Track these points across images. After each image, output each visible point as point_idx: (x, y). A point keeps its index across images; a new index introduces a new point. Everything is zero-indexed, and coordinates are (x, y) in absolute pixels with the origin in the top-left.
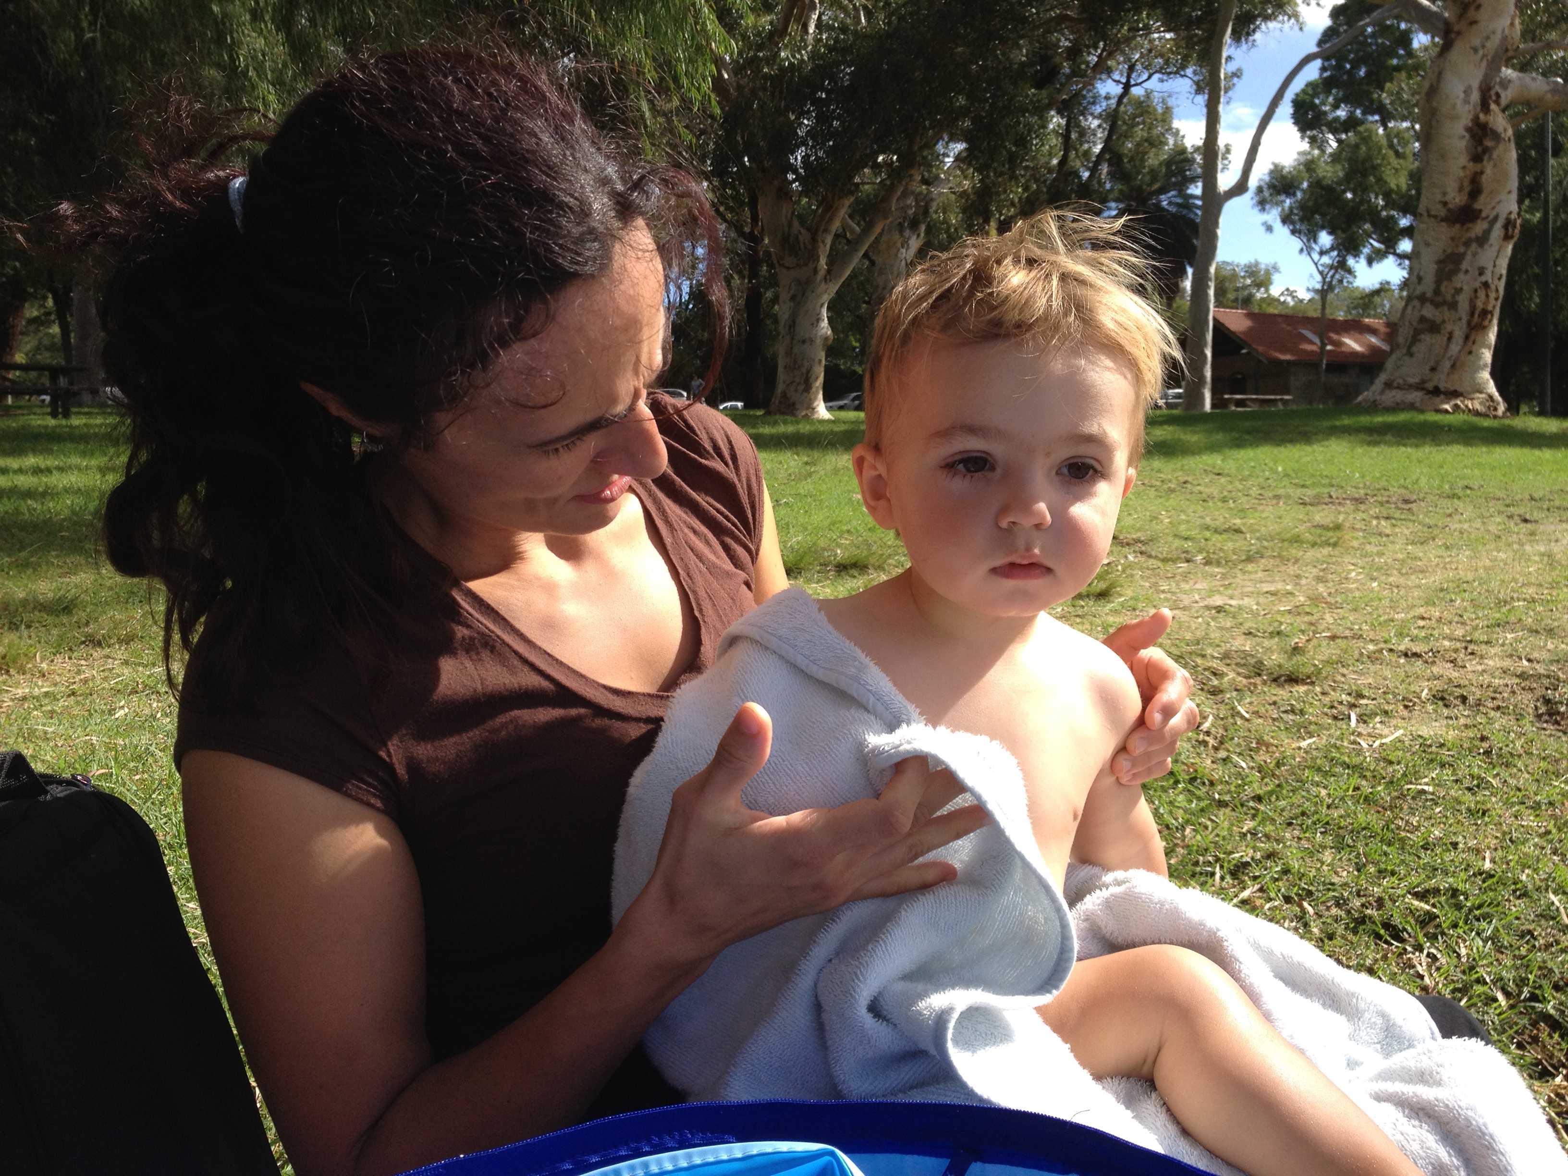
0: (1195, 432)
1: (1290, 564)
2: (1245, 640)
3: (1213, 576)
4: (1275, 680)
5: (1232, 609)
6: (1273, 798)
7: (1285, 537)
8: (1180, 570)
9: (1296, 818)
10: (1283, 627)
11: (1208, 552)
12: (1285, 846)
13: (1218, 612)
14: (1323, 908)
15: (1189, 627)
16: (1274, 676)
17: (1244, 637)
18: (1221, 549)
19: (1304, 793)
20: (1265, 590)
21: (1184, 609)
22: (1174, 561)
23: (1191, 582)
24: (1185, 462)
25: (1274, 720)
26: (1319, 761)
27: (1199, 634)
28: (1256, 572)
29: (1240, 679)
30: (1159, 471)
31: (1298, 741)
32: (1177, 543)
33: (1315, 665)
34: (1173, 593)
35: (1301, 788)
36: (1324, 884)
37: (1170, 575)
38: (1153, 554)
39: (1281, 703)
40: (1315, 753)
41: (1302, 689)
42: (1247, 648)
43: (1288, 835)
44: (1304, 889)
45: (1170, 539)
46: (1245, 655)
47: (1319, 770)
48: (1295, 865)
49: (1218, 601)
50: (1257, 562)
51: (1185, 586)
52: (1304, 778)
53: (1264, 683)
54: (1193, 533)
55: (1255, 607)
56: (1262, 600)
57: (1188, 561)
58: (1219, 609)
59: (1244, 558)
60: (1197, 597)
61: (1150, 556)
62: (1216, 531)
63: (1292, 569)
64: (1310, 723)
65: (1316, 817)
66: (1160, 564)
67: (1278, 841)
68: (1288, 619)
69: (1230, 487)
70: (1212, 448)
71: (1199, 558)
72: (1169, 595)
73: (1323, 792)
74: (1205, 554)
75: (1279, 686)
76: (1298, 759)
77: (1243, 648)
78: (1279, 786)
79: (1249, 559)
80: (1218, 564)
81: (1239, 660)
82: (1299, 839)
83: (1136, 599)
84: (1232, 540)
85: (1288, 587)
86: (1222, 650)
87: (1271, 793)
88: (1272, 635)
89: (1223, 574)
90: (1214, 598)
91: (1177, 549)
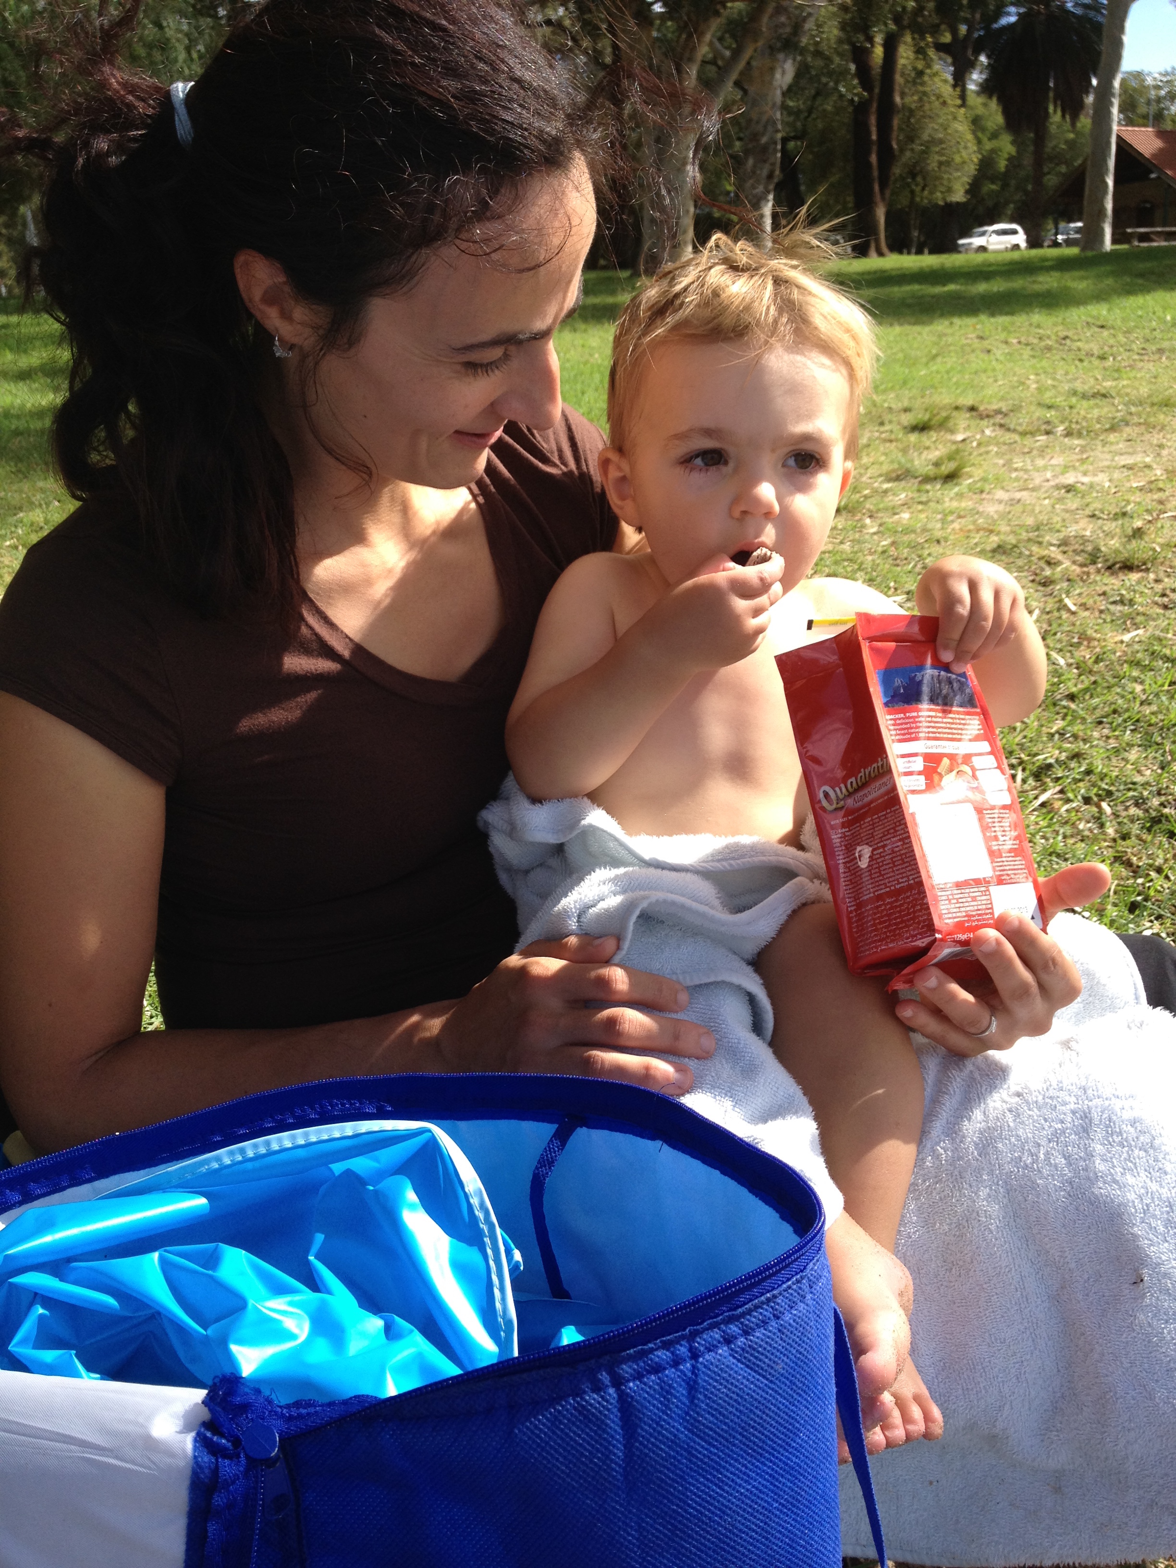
0: (1082, 278)
1: (1155, 432)
2: (1090, 522)
3: (1072, 448)
4: (1109, 568)
5: (1083, 487)
6: (1087, 697)
7: (1155, 400)
8: (1038, 444)
9: (1106, 716)
10: (1129, 508)
11: (1071, 422)
12: (1091, 747)
13: (1068, 491)
14: (1120, 808)
15: (1033, 510)
16: (1109, 564)
17: (1087, 520)
18: (1085, 418)
19: (1119, 690)
20: (1122, 463)
21: (1033, 490)
22: (1032, 434)
23: (1048, 457)
24: (1068, 314)
25: (1101, 612)
26: (1139, 656)
27: (1043, 518)
28: (1117, 443)
29: (1074, 567)
30: (1039, 326)
31: (1122, 634)
32: (1039, 413)
33: (1154, 550)
34: (1026, 471)
35: (1117, 685)
36: (1126, 784)
37: (1026, 450)
38: (1012, 426)
39: (1110, 593)
40: (1137, 647)
41: (1134, 576)
42: (1088, 533)
43: (1096, 734)
44: (1104, 790)
45: (1033, 408)
46: (1084, 540)
47: (1138, 664)
48: (1099, 766)
49: (1070, 478)
50: (1121, 431)
51: (1040, 462)
52: (1121, 673)
53: (1098, 571)
54: (1059, 400)
55: (1107, 484)
56: (1116, 475)
57: (1048, 433)
58: (1069, 489)
59: (1107, 426)
60: (1049, 475)
61: (1009, 430)
62: (1084, 396)
63: (1156, 438)
64: (1138, 614)
65: (1126, 715)
66: (1016, 437)
67: (1085, 741)
68: (1137, 497)
69: (1112, 341)
70: (1099, 297)
71: (1061, 429)
72: (1021, 474)
73: (1138, 688)
74: (1067, 424)
75: (1112, 574)
76: (1118, 654)
77: (1084, 533)
78: (1095, 682)
79: (1113, 429)
80: (1080, 435)
81: (1077, 546)
82: (1108, 738)
83: (984, 480)
84: (1097, 405)
85: (1148, 460)
86: (1061, 536)
87: (1086, 690)
88: (1116, 517)
89: (1082, 446)
90: (1067, 475)
91: (1039, 419)
